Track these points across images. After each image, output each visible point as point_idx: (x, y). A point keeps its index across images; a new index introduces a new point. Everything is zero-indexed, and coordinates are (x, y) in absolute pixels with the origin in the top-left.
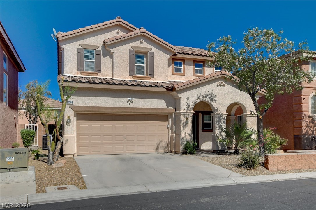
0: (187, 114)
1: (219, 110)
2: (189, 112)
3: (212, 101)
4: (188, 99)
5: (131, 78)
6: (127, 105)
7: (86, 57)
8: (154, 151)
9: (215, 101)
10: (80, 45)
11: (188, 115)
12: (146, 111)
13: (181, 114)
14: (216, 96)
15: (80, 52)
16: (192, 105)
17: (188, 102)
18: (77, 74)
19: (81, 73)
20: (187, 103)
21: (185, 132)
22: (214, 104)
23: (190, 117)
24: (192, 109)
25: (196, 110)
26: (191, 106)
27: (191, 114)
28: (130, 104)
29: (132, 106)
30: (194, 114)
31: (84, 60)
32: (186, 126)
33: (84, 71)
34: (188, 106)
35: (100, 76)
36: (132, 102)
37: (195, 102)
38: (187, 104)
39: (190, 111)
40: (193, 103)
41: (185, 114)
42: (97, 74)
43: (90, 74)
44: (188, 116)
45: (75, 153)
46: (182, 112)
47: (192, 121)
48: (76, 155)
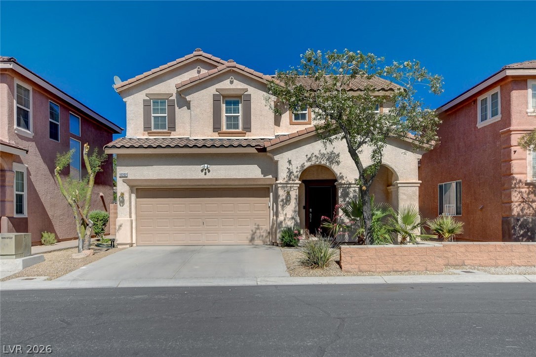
0: (289, 185)
1: (344, 178)
2: (291, 182)
3: (331, 162)
4: (290, 162)
5: (216, 136)
6: (202, 176)
7: (155, 111)
8: (247, 242)
9: (338, 163)
10: (147, 95)
11: (291, 187)
12: (229, 183)
13: (279, 185)
14: (338, 155)
15: (146, 104)
16: (297, 172)
17: (290, 167)
18: (143, 135)
19: (149, 133)
20: (288, 168)
21: (284, 213)
22: (335, 168)
23: (294, 189)
24: (297, 177)
25: (304, 179)
26: (296, 174)
27: (295, 185)
28: (205, 174)
29: (209, 176)
30: (300, 184)
31: (152, 115)
32: (288, 204)
33: (153, 130)
34: (290, 173)
35: (174, 135)
36: (209, 171)
37: (302, 166)
38: (288, 170)
39: (293, 180)
40: (299, 168)
41: (285, 185)
42: (170, 133)
43: (160, 134)
45: (133, 242)
46: (280, 184)
47: (297, 195)
48: (135, 245)
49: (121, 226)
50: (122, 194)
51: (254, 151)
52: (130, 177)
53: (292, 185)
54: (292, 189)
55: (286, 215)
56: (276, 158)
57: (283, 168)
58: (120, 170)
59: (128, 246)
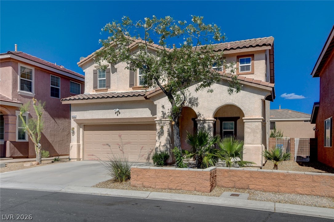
0: (162, 122)
1: (201, 115)
2: (164, 119)
3: (193, 105)
4: (163, 107)
5: (131, 90)
6: (115, 116)
7: (100, 77)
9: (197, 105)
10: (95, 67)
11: (164, 123)
12: (131, 121)
13: (156, 122)
14: (197, 99)
15: (95, 73)
16: (168, 113)
17: (164, 110)
18: (93, 92)
19: (96, 90)
20: (162, 111)
21: (160, 141)
22: (196, 109)
23: (166, 125)
24: (169, 116)
26: (167, 114)
27: (167, 122)
28: (118, 115)
29: (120, 116)
31: (98, 79)
32: (162, 135)
33: (98, 88)
34: (164, 114)
35: (110, 91)
36: (120, 113)
38: (162, 113)
39: (166, 118)
40: (170, 109)
41: (160, 122)
42: (107, 90)
43: (102, 91)
44: (164, 124)
45: (81, 158)
46: (157, 121)
47: (168, 129)
48: (81, 160)
49: (72, 147)
50: (73, 128)
51: (143, 98)
52: (77, 118)
53: (165, 122)
54: (165, 125)
55: (161, 142)
56: (155, 103)
57: (159, 110)
58: (73, 114)
59: (76, 160)
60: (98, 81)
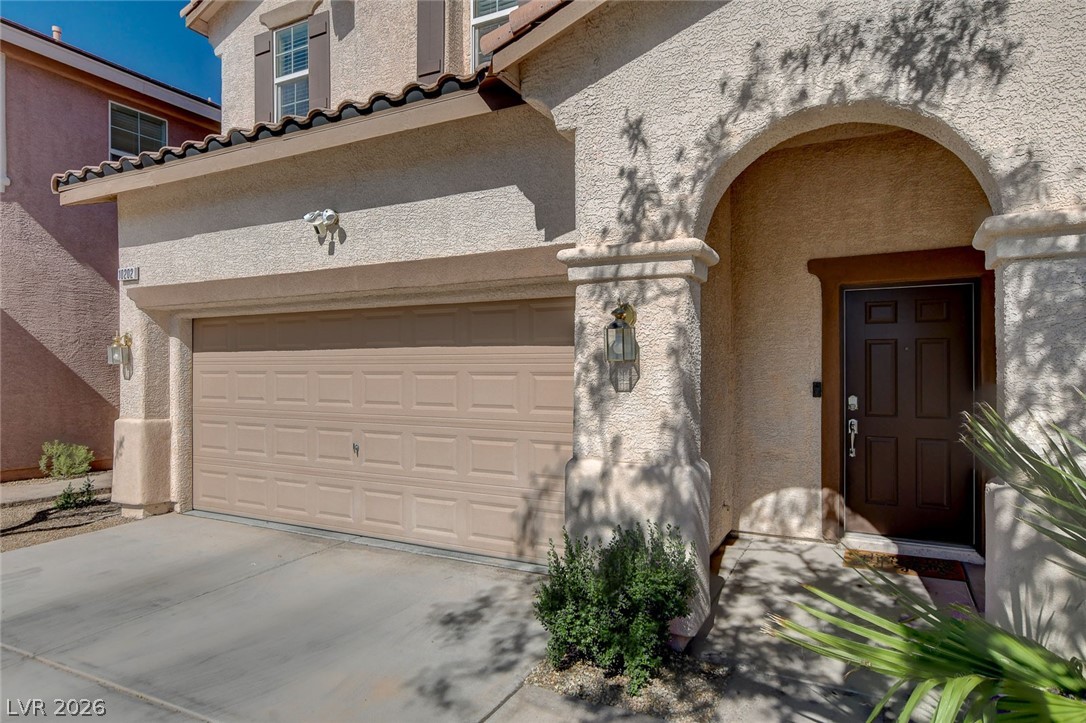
0: (628, 270)
2: (637, 248)
4: (634, 133)
6: (318, 259)
7: (284, 66)
10: (263, 19)
11: (641, 278)
13: (575, 274)
15: (261, 51)
16: (676, 182)
17: (640, 162)
20: (622, 173)
21: (609, 437)
23: (664, 293)
24: (681, 215)
26: (670, 198)
27: (665, 267)
28: (331, 252)
30: (697, 258)
31: (277, 80)
32: (624, 384)
34: (640, 195)
36: (343, 237)
37: (713, 142)
38: (625, 183)
39: (656, 237)
40: (693, 153)
41: (609, 271)
44: (642, 289)
45: (173, 499)
46: (582, 262)
47: (681, 330)
48: (177, 508)
49: (121, 444)
50: (128, 340)
51: (471, 105)
52: (145, 282)
53: (648, 268)
54: (649, 294)
55: (616, 442)
56: (564, 114)
57: (597, 170)
59: (140, 513)
60: (277, 93)
